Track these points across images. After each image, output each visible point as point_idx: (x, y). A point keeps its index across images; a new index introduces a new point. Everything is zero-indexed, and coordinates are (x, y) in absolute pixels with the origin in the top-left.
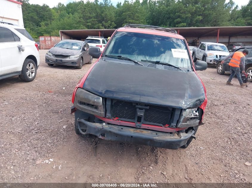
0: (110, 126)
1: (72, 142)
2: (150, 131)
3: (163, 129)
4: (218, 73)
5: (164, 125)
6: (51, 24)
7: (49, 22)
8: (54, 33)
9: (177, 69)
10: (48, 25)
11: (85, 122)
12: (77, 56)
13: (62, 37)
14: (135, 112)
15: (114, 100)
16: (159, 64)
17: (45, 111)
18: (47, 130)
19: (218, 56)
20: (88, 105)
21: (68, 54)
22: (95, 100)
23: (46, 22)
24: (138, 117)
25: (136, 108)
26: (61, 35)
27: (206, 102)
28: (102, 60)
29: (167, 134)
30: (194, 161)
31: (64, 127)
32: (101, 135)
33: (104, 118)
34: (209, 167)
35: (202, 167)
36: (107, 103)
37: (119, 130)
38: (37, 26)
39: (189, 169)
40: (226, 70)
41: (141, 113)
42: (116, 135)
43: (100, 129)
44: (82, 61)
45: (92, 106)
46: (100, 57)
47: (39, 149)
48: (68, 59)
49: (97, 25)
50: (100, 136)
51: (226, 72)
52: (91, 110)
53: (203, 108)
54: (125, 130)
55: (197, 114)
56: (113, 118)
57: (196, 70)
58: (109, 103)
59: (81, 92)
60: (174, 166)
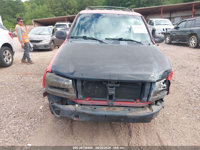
0: (83, 107)
1: (49, 122)
2: (122, 108)
3: (135, 104)
4: (166, 43)
5: (135, 100)
6: (24, 15)
7: (23, 14)
8: (28, 23)
9: (139, 43)
10: (23, 16)
11: (58, 106)
12: (48, 40)
13: (35, 25)
14: (106, 91)
15: (84, 81)
16: (122, 40)
17: (22, 93)
18: (24, 112)
19: (165, 30)
20: (59, 88)
21: (40, 39)
22: (66, 83)
23: (21, 14)
24: (110, 95)
25: (107, 87)
26: (34, 23)
27: (172, 73)
28: (68, 42)
29: (140, 109)
30: (164, 128)
31: (41, 108)
32: (76, 116)
33: (76, 99)
34: (178, 132)
35: (172, 133)
36: (78, 84)
37: (93, 111)
38: (13, 17)
39: (161, 137)
40: (172, 40)
41: (112, 92)
42: (90, 115)
43: (73, 111)
44: (53, 44)
45: (63, 89)
46: (66, 39)
47: (17, 134)
48: (40, 44)
49: (63, 13)
50: (74, 117)
51: (172, 42)
52: (62, 93)
53: (169, 80)
54: (98, 109)
55: (165, 85)
56: (85, 98)
57: (156, 43)
58: (79, 84)
59: (50, 76)
60: (147, 136)
